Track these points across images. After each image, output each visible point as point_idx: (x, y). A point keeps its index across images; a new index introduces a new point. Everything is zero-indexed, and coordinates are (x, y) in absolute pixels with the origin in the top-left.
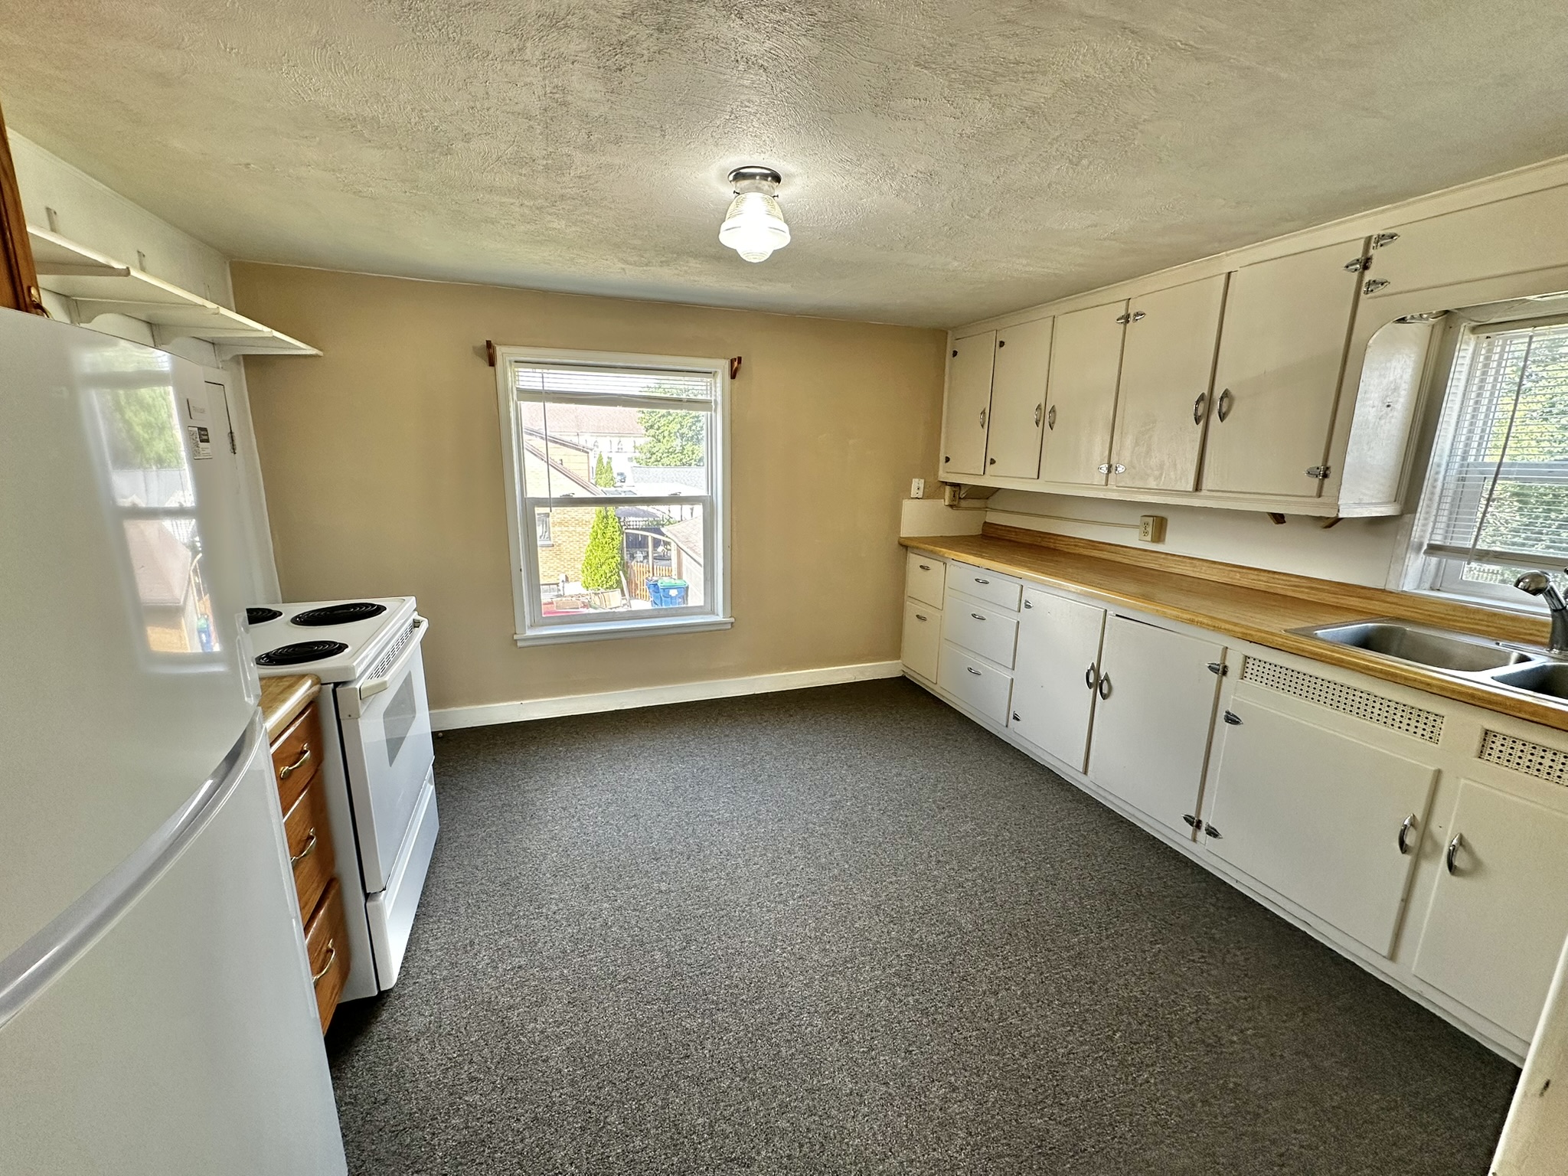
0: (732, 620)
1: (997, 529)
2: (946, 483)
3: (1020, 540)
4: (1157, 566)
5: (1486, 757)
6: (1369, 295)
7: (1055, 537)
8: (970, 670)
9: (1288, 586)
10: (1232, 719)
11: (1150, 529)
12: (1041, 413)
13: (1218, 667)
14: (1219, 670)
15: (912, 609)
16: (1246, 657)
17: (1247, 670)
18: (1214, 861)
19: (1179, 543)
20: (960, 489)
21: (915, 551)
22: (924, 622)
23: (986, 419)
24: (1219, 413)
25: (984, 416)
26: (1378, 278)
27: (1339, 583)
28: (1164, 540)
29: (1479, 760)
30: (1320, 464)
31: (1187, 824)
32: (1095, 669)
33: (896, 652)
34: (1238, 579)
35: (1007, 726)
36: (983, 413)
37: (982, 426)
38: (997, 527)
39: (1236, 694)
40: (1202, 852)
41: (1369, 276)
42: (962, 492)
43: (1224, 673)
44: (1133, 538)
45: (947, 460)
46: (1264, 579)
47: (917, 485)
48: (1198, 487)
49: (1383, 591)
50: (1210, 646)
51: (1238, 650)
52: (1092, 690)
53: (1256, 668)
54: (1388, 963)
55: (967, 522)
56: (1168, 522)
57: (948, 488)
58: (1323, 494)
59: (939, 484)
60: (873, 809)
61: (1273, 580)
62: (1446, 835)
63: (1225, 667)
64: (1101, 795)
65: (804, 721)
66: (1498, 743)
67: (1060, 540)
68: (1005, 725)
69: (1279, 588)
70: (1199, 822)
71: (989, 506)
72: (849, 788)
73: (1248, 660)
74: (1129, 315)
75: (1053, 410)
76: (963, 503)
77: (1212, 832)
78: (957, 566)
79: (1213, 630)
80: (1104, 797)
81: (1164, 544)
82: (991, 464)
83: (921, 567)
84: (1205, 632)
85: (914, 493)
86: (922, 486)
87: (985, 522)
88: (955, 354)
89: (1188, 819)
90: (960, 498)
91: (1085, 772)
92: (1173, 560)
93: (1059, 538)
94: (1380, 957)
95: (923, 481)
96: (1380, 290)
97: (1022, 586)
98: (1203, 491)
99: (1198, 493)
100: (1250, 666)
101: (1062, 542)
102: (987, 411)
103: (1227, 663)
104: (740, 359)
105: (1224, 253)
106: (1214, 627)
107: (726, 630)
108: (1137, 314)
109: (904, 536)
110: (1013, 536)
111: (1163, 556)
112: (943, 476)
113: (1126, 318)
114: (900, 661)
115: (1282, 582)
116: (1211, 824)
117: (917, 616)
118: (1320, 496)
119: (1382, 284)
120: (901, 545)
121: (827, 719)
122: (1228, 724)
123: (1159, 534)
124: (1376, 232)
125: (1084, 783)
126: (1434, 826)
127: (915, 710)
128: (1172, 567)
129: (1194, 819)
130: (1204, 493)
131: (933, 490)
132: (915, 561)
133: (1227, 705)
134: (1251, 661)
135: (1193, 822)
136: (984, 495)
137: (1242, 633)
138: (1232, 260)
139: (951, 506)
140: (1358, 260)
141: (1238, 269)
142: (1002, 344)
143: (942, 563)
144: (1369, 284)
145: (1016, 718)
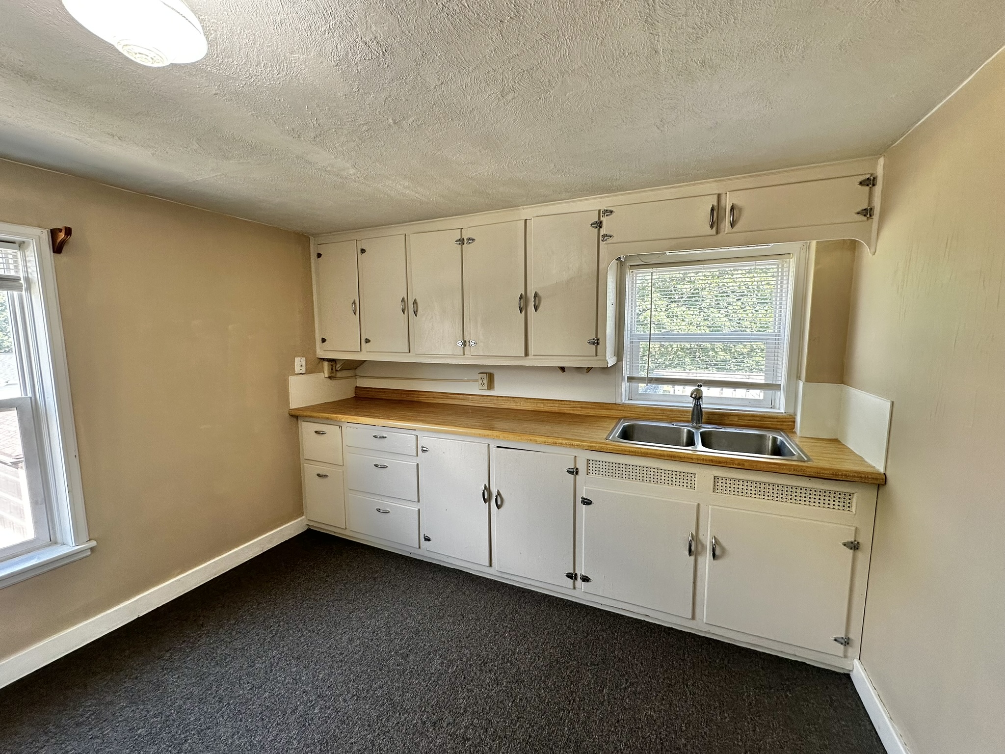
0: (93, 543)
1: (368, 391)
2: (324, 359)
3: (390, 398)
4: (493, 405)
5: (716, 491)
6: (604, 242)
7: (417, 393)
8: (378, 510)
9: (570, 407)
10: (587, 502)
11: (485, 382)
12: (405, 305)
13: (573, 470)
14: (574, 472)
15: (310, 471)
16: (588, 460)
17: (589, 468)
18: (588, 597)
19: (504, 389)
20: (336, 363)
21: (307, 419)
22: (326, 479)
23: (356, 307)
24: (534, 306)
25: (355, 306)
26: (608, 233)
27: (594, 403)
28: (494, 387)
29: (714, 493)
30: (594, 337)
31: (569, 579)
32: (487, 489)
33: (299, 510)
34: (542, 407)
35: (420, 548)
36: (354, 303)
37: (355, 313)
38: (368, 389)
39: (586, 487)
40: (581, 594)
41: (603, 231)
42: (337, 367)
43: (577, 473)
44: (475, 388)
45: (324, 340)
46: (557, 405)
47: (300, 364)
48: (527, 354)
49: (615, 404)
50: (565, 457)
51: (583, 456)
52: (487, 503)
53: (594, 466)
54: (692, 621)
55: (343, 389)
56: (495, 376)
57: (326, 364)
58: (598, 354)
59: (318, 360)
60: (345, 700)
61: (561, 406)
62: (707, 541)
63: (577, 469)
64: (504, 578)
65: (222, 627)
66: (720, 482)
67: (421, 395)
68: (418, 547)
69: (566, 409)
70: (576, 575)
71: (358, 374)
72: (309, 689)
73: (589, 462)
74: (463, 239)
75: (415, 302)
76: (339, 374)
77: (585, 579)
78: (353, 428)
79: (570, 447)
80: (508, 579)
81: (494, 390)
82: (366, 342)
83: (316, 432)
84: (562, 449)
85: (297, 369)
86: (304, 363)
87: (356, 387)
88: (319, 255)
89: (570, 576)
90: (336, 370)
91: (491, 565)
92: (503, 400)
93: (420, 393)
94: (688, 620)
95: (304, 359)
96: (610, 240)
97: (417, 436)
98: (530, 356)
99: (527, 358)
100: (591, 465)
101: (423, 396)
102: (357, 302)
103: (577, 467)
104: (68, 231)
105: (522, 207)
106: (570, 445)
107: (86, 557)
108: (469, 239)
109: (293, 408)
110: (383, 396)
111: (496, 398)
112: (321, 354)
113: (461, 241)
114: (303, 517)
115: (566, 406)
116: (584, 575)
117: (318, 475)
118: (596, 356)
119: (611, 237)
120: (292, 416)
121: (248, 610)
122: (584, 506)
123: (491, 386)
124: (603, 208)
125: (491, 573)
126: (701, 536)
127: (334, 559)
128: (503, 405)
129: (573, 574)
130: (530, 357)
131: (315, 365)
132: (307, 429)
133: (583, 493)
134: (591, 462)
135: (573, 576)
136: (353, 366)
137: (588, 446)
138: (526, 212)
139: (330, 378)
140: (596, 222)
141: (532, 218)
142: (363, 251)
143: (338, 427)
144: (604, 236)
145: (427, 539)
